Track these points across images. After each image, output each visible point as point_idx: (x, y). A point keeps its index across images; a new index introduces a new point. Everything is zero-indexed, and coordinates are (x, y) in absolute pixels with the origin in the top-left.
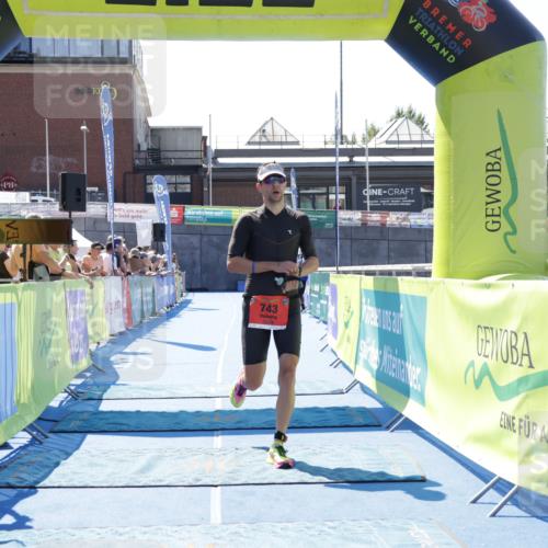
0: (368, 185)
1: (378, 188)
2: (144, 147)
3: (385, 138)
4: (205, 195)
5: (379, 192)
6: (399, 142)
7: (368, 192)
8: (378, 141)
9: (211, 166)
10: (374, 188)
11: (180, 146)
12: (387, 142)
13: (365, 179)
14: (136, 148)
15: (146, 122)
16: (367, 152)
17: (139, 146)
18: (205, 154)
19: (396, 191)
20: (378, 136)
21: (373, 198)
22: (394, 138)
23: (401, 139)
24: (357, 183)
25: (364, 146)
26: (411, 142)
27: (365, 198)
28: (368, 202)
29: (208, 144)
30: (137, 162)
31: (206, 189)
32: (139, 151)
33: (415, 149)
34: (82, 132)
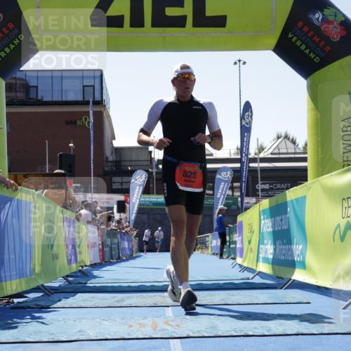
0: (260, 182)
1: (267, 183)
2: (111, 159)
3: (270, 151)
4: (151, 189)
5: (267, 187)
6: (279, 154)
7: (260, 186)
8: (266, 154)
9: (155, 170)
10: (264, 184)
11: (134, 158)
12: (272, 154)
13: (258, 178)
14: (105, 159)
15: (112, 143)
16: (258, 160)
17: (107, 158)
18: (151, 163)
19: (279, 186)
20: (265, 150)
21: (263, 190)
22: (277, 151)
23: (281, 151)
24: (253, 181)
25: (256, 156)
26: (287, 153)
27: (258, 190)
28: (260, 193)
29: (153, 156)
30: (106, 169)
31: (151, 186)
32: (107, 161)
33: (290, 158)
34: (70, 148)
